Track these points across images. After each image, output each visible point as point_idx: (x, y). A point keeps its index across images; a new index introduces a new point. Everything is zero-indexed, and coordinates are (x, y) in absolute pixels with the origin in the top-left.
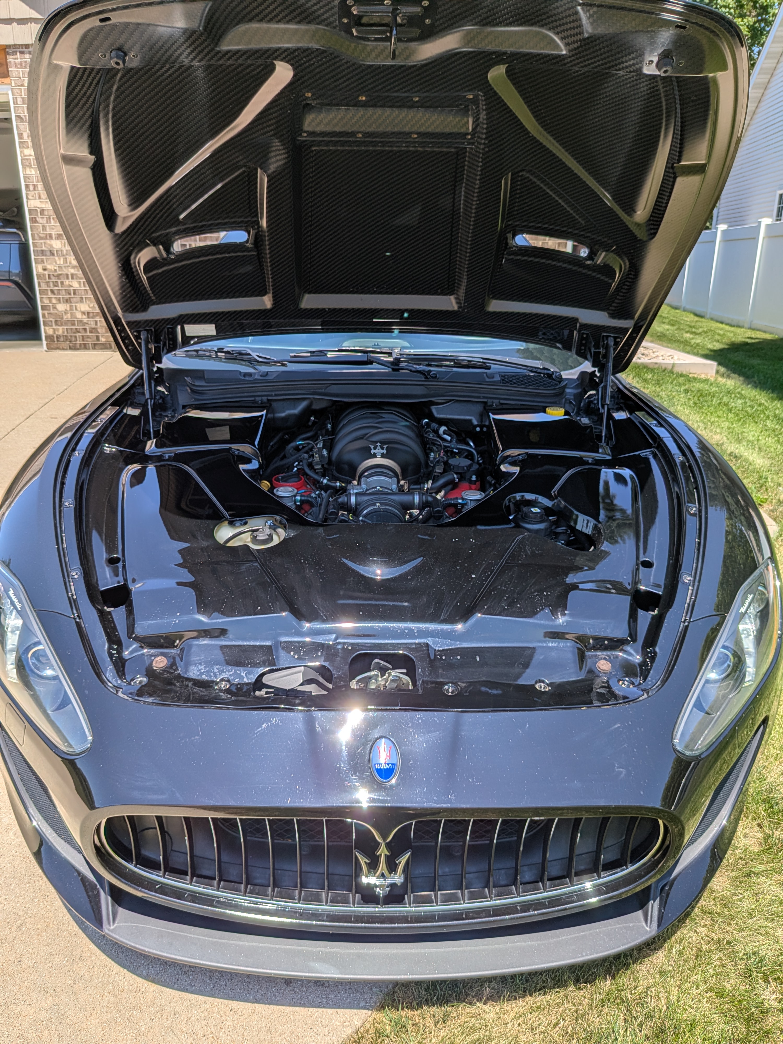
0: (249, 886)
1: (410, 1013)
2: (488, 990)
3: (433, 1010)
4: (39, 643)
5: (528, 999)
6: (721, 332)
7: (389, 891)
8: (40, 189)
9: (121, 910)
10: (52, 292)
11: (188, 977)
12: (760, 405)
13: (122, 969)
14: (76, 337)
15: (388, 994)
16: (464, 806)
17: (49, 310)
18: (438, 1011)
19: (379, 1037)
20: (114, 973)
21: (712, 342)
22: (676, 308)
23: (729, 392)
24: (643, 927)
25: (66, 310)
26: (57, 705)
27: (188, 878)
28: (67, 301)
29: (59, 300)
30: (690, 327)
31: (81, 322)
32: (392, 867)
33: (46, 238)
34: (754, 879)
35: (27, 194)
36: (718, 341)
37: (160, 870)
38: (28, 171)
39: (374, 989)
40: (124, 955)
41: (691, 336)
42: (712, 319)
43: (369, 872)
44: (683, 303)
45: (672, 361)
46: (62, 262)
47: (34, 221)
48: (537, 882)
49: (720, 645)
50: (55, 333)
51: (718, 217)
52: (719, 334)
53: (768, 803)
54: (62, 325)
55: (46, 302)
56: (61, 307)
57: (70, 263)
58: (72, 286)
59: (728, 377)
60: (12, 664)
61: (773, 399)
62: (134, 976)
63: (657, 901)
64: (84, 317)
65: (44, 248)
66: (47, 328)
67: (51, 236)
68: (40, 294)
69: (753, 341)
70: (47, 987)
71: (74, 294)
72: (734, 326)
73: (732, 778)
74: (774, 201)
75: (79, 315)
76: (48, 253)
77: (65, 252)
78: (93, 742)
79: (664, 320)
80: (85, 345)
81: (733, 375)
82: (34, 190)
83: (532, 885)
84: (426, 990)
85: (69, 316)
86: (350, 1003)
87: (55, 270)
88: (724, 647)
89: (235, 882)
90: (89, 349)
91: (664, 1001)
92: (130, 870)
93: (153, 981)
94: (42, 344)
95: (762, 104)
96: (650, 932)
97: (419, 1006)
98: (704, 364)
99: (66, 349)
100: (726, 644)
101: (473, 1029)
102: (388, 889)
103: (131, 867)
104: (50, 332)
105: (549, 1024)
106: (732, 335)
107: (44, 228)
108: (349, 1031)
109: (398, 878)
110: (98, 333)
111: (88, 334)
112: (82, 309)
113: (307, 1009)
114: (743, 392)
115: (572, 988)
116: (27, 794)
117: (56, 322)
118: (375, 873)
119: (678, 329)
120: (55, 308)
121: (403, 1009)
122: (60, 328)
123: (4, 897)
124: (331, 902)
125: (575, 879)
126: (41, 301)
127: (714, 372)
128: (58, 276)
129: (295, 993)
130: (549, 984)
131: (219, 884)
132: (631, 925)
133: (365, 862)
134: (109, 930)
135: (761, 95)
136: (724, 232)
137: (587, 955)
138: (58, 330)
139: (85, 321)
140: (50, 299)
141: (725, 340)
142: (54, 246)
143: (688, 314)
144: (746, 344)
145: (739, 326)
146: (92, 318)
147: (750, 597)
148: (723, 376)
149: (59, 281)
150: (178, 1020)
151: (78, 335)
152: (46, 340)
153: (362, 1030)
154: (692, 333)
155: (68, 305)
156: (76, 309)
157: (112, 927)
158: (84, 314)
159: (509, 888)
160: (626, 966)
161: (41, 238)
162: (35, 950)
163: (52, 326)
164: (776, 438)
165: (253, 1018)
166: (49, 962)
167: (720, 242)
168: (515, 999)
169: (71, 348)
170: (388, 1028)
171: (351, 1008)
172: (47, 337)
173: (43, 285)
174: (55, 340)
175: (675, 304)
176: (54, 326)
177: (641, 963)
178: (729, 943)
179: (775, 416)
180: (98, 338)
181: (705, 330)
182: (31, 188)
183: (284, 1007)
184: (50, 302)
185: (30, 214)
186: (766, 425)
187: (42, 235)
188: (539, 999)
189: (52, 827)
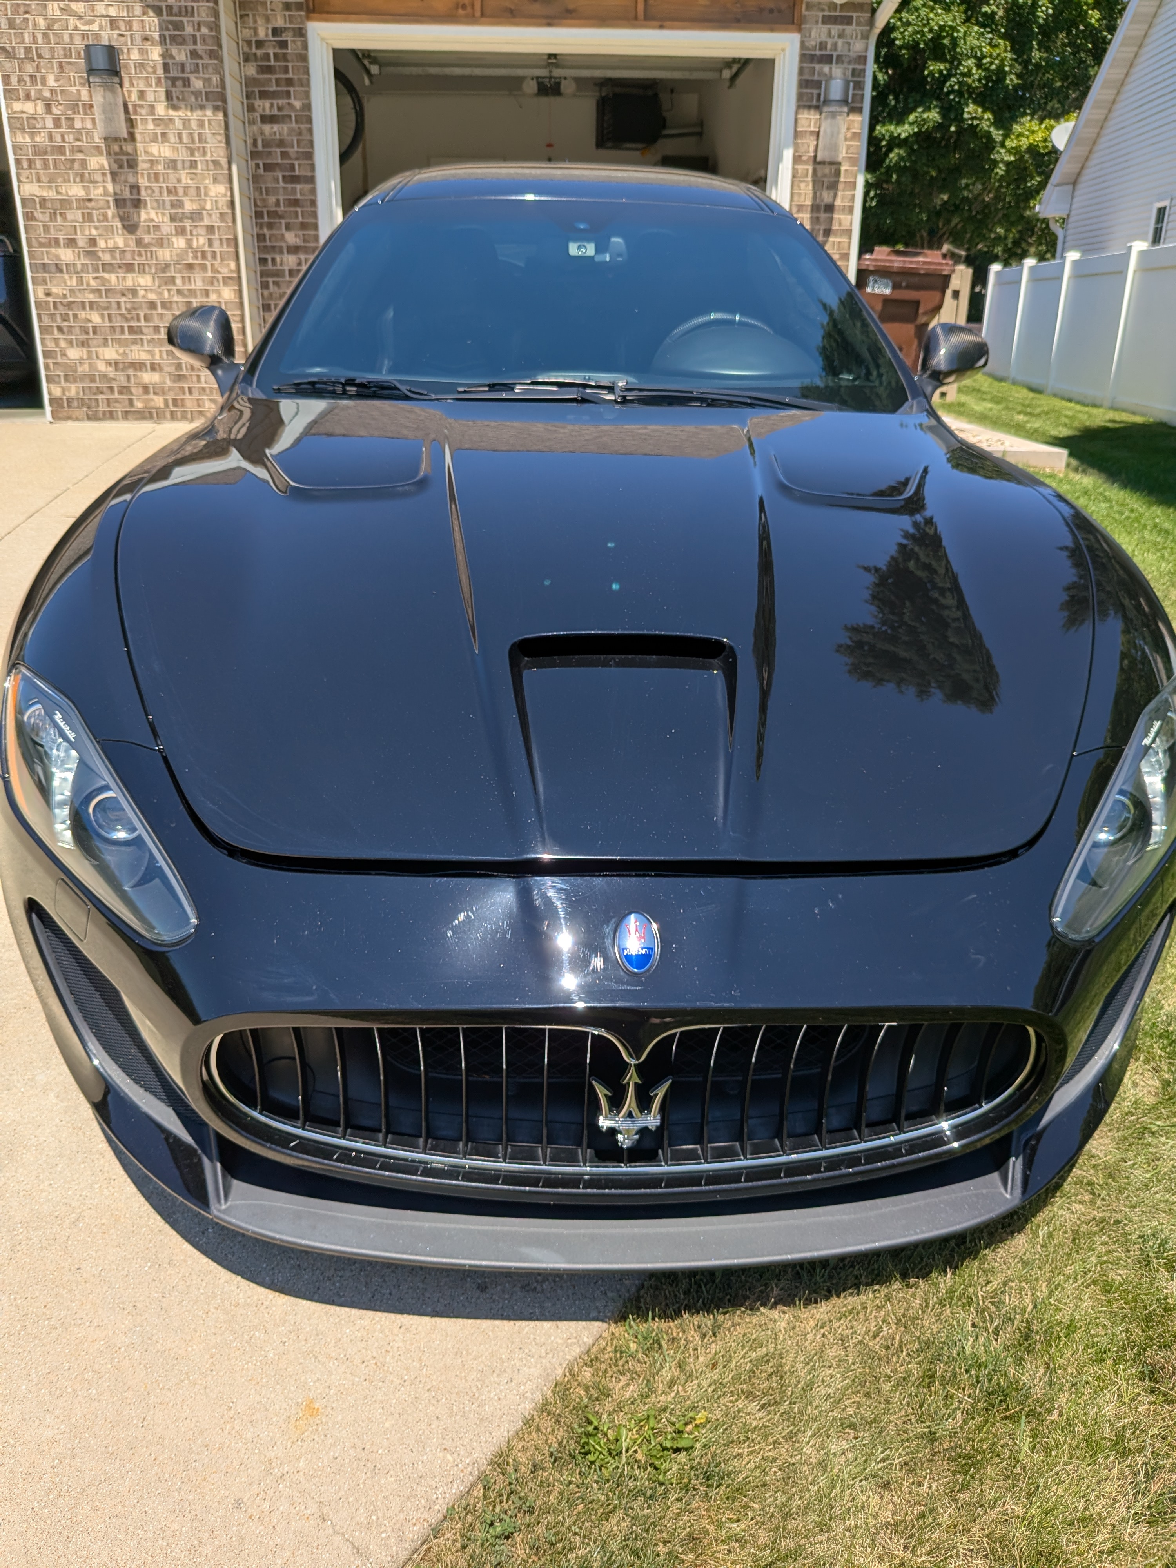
0: (430, 1141)
1: (664, 1325)
2: (776, 1291)
3: (697, 1319)
4: (106, 788)
5: (834, 1300)
6: (1070, 413)
7: (638, 1141)
8: (38, 166)
9: (235, 1182)
10: (60, 329)
11: (334, 1284)
12: (1132, 511)
13: (234, 1276)
14: (97, 400)
15: (630, 1300)
16: (754, 1006)
17: (56, 358)
18: (705, 1320)
19: (621, 1357)
20: (222, 1281)
21: (1057, 426)
22: (1001, 380)
23: (1086, 493)
24: (1001, 1194)
25: (82, 358)
26: (137, 879)
27: (340, 1129)
28: (83, 344)
29: (70, 343)
30: (1024, 405)
31: (104, 377)
32: (644, 1103)
33: (49, 245)
34: (1149, 1139)
35: (18, 174)
36: (1066, 425)
37: (298, 1118)
38: (19, 138)
39: (610, 1294)
40: (236, 1256)
41: (1026, 419)
42: (1055, 395)
43: (611, 1111)
44: (1013, 373)
45: (1001, 448)
46: (75, 283)
47: (29, 217)
48: (850, 1129)
49: (1116, 789)
50: (64, 394)
51: (1064, 242)
52: (1066, 416)
53: (1168, 1038)
54: (75, 381)
55: (51, 345)
56: (74, 354)
57: (88, 285)
58: (90, 321)
59: (1084, 472)
60: (63, 822)
61: (1150, 505)
62: (252, 1285)
63: (1020, 1159)
64: (110, 369)
65: (46, 261)
66: (52, 386)
67: (57, 241)
68: (41, 333)
69: (1117, 426)
70: (123, 1303)
71: (94, 332)
72: (1087, 405)
73: (1125, 988)
74: (1149, 218)
75: (102, 367)
76: (53, 269)
77: (79, 267)
78: (197, 927)
79: (984, 397)
80: (111, 412)
81: (1090, 470)
82: (30, 167)
83: (842, 1134)
84: (685, 1293)
85: (86, 367)
86: (575, 1312)
87: (65, 296)
88: (1122, 792)
89: (410, 1135)
90: (118, 419)
91: (1028, 1300)
92: (253, 1118)
93: (282, 1291)
94: (44, 414)
95: (1134, 70)
96: (1012, 1200)
97: (678, 1314)
98: (1049, 453)
99: (82, 420)
100: (1124, 788)
101: (757, 1344)
102: (637, 1137)
103: (255, 1114)
104: (57, 392)
105: (866, 1333)
106: (1086, 417)
107: (46, 228)
108: (577, 1351)
109: (652, 1120)
110: (131, 394)
111: (116, 395)
112: (107, 357)
113: (512, 1323)
114: (1107, 494)
115: (897, 1285)
116: (85, 1024)
117: (66, 376)
118: (619, 1113)
119: (1007, 408)
120: (64, 355)
121: (653, 1319)
122: (73, 387)
123: (47, 1183)
124: (551, 1160)
125: (906, 1123)
126: (43, 344)
127: (1064, 464)
128: (70, 305)
129: (494, 1301)
130: (864, 1280)
131: (386, 1138)
132: (984, 1191)
133: (606, 1095)
134: (219, 1211)
135: (1133, 55)
136: (1075, 263)
137: (923, 1232)
138: (69, 389)
139: (111, 375)
140: (56, 340)
141: (1076, 424)
142: (63, 258)
143: (1019, 389)
144: (1106, 430)
145: (1095, 406)
146: (123, 370)
147: (1157, 725)
148: (1076, 470)
149: (71, 313)
150: (323, 1342)
151: (100, 397)
152: (51, 405)
153: (594, 1350)
154: (1026, 414)
155: (85, 350)
156: (98, 357)
157: (223, 1207)
158: (110, 364)
159: (810, 1137)
160: (973, 1253)
161: (42, 245)
162: (100, 1253)
163: (59, 383)
164: (1159, 554)
165: (434, 1336)
166: (123, 1269)
167: (1070, 278)
168: (816, 1302)
169: (89, 418)
170: (633, 1346)
171: (577, 1320)
172: (51, 400)
173: (45, 319)
174: (65, 405)
175: (1000, 373)
176: (63, 383)
177: (993, 1251)
178: (1117, 1222)
179: (1156, 526)
180: (131, 402)
181: (1046, 409)
182: (25, 165)
183: (479, 1321)
184: (57, 345)
185: (23, 206)
186: (1143, 537)
187: (43, 240)
188: (849, 1301)
189: (124, 1070)
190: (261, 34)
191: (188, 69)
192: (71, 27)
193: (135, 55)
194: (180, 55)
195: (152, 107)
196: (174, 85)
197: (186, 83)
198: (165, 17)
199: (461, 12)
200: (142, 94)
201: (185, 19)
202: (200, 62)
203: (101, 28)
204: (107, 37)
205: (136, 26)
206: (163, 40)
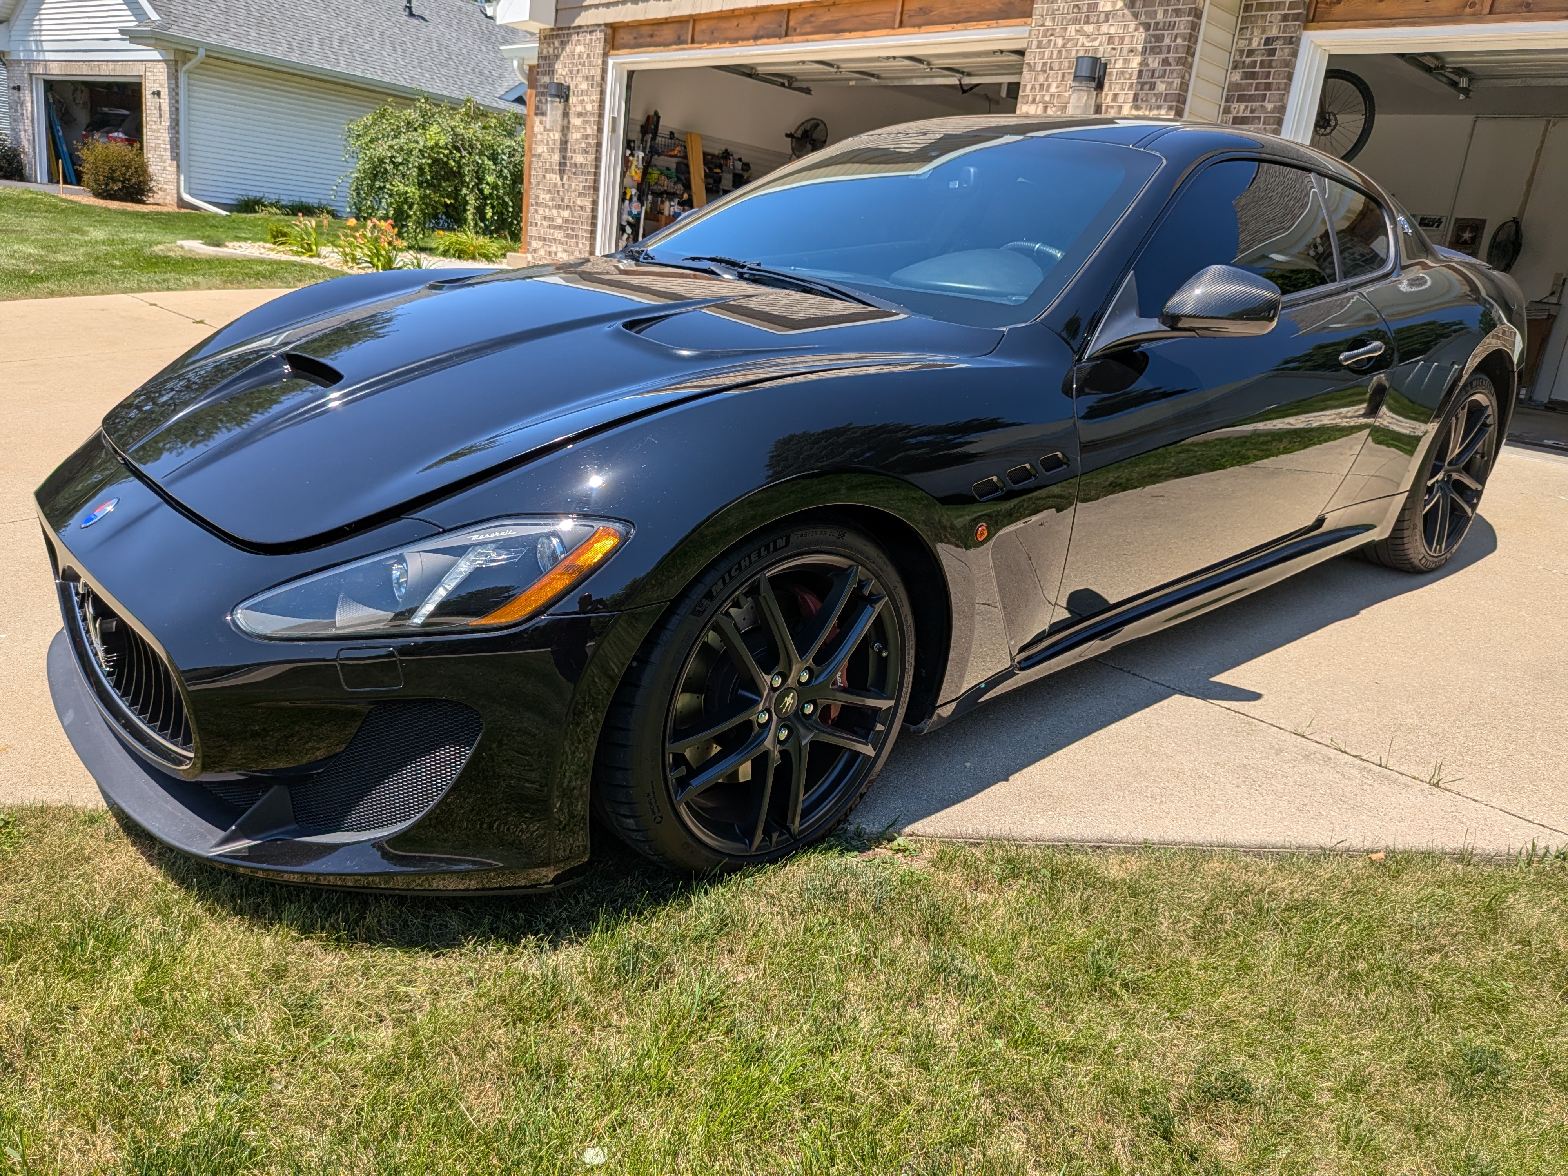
190: (1255, 44)
191: (1156, 75)
192: (1080, 44)
193: (1119, 65)
194: (1154, 62)
195: (1120, 107)
196: (1142, 89)
197: (1153, 86)
198: (1151, 32)
199: (1468, 10)
200: (1116, 96)
201: (1166, 33)
202: (1168, 68)
203: (1101, 44)
204: (1103, 51)
205: (1127, 40)
206: (1144, 51)
